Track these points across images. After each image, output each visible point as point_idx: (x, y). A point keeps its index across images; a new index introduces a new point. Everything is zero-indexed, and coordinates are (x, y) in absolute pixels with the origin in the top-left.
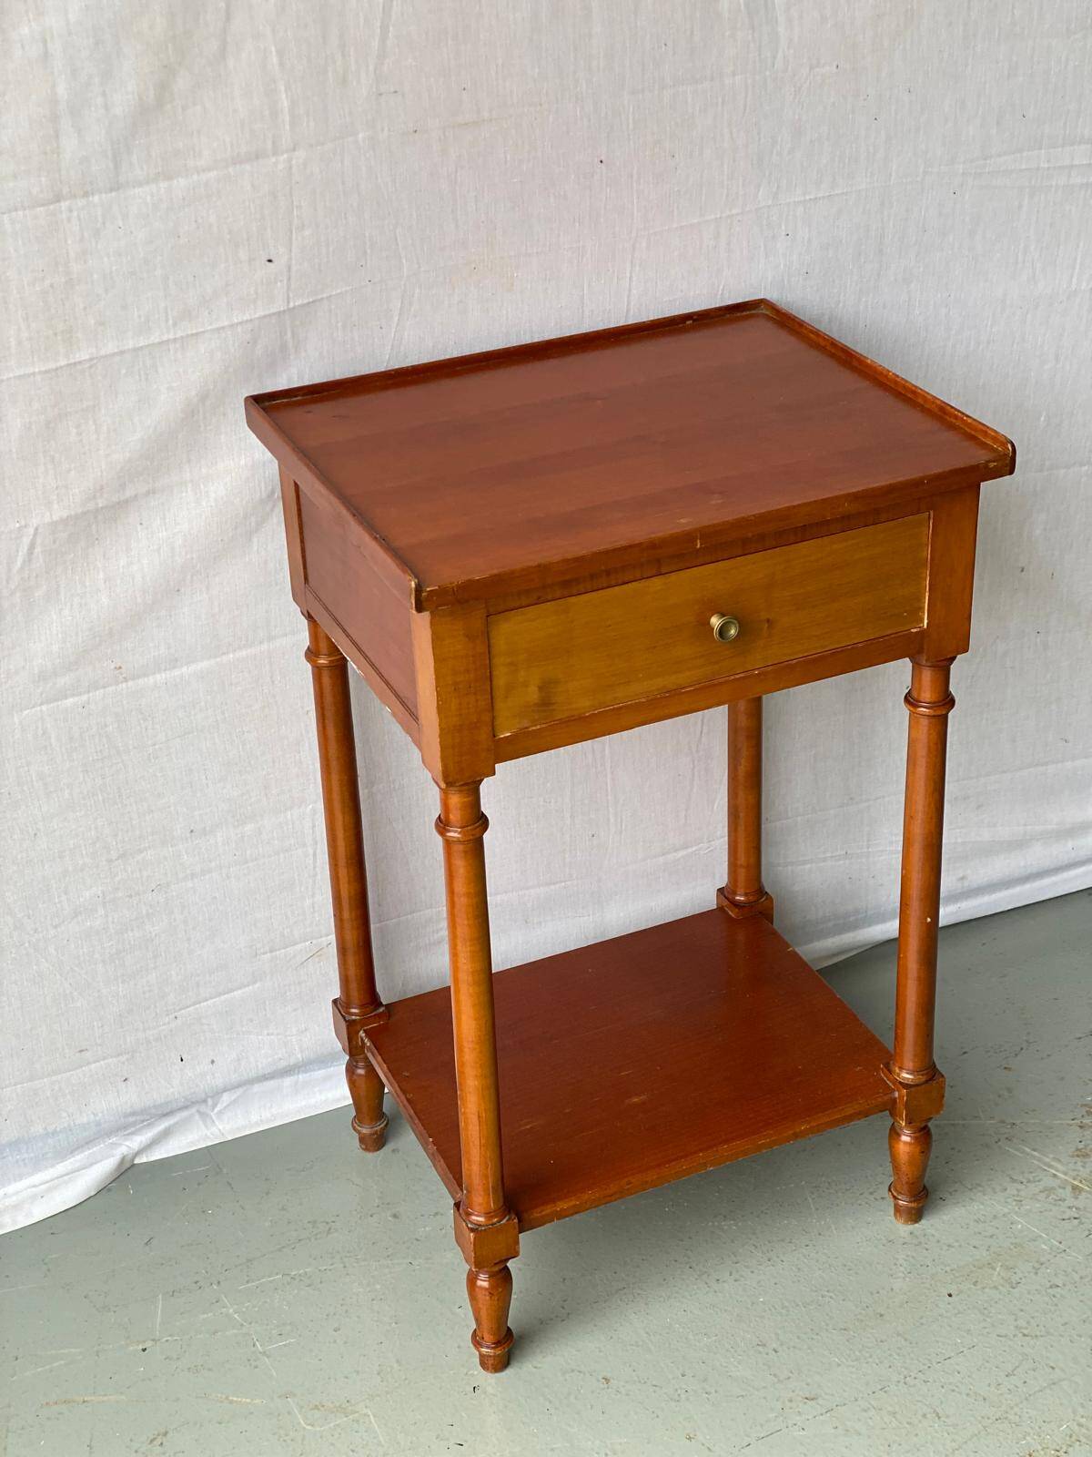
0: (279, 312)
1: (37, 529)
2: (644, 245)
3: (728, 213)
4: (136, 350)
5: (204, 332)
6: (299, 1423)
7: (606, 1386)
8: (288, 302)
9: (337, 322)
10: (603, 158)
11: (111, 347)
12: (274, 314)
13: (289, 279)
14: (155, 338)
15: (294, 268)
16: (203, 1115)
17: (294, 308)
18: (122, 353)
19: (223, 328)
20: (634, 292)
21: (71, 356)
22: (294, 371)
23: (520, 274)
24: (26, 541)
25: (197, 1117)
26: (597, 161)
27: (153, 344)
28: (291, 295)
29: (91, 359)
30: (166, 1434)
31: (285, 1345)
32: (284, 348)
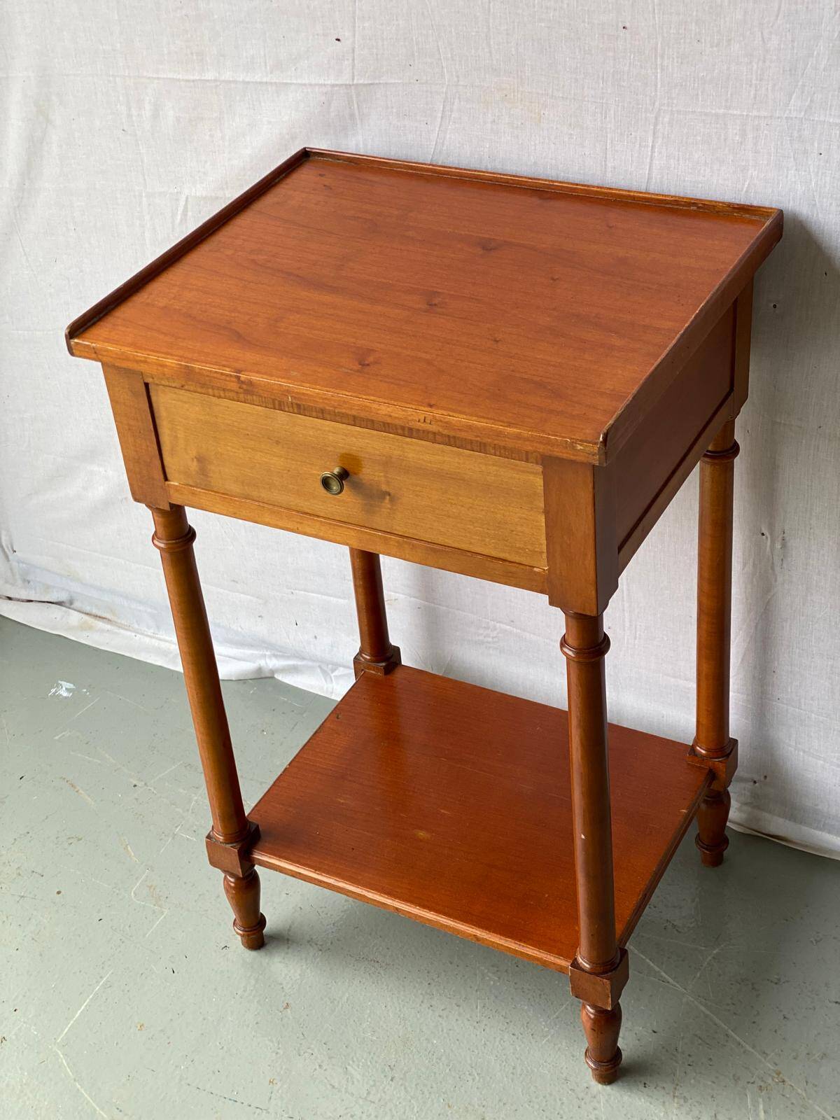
0: (346, 85)
1: (187, 198)
2: (666, 120)
3: (755, 113)
4: (244, 82)
5: (291, 84)
6: (132, 888)
7: (282, 1009)
8: (353, 79)
9: (392, 108)
10: (627, 25)
11: (228, 75)
12: (342, 85)
13: (353, 60)
14: (257, 78)
15: (357, 52)
16: (324, 672)
17: (357, 85)
18: (235, 82)
19: (305, 85)
20: (656, 162)
21: (203, 74)
22: (360, 138)
23: (546, 113)
24: (182, 203)
25: (319, 670)
26: (621, 26)
27: (256, 82)
28: (356, 73)
29: (215, 81)
30: (79, 840)
31: (188, 839)
32: (352, 116)
